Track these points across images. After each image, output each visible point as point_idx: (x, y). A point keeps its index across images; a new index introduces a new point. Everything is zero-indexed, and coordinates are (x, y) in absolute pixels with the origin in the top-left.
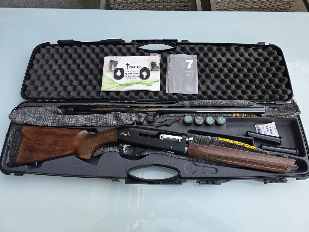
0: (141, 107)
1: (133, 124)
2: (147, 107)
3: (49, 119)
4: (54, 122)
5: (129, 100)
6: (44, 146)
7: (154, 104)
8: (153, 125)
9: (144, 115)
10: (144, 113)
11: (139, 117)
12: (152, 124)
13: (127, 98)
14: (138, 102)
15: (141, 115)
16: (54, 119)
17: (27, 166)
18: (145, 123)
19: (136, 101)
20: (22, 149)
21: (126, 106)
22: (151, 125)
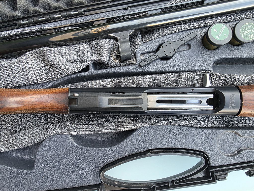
0: (95, 23)
1: (87, 69)
2: (110, 21)
5: (64, 11)
7: (125, 9)
8: (132, 64)
9: (106, 44)
10: (106, 38)
11: (98, 51)
12: (129, 62)
13: (59, 8)
14: (85, 11)
15: (100, 44)
18: (114, 61)
19: (82, 11)
21: (60, 28)
22: (127, 65)
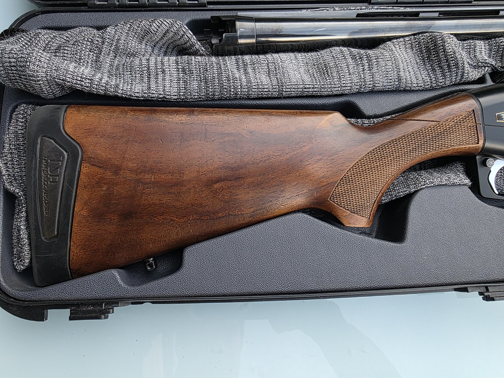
3: (163, 72)
4: (185, 82)
6: (184, 189)
16: (184, 71)
17: (115, 273)
20: (84, 213)
